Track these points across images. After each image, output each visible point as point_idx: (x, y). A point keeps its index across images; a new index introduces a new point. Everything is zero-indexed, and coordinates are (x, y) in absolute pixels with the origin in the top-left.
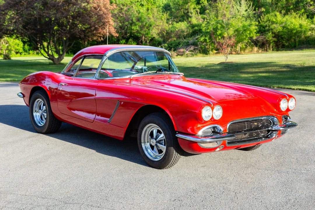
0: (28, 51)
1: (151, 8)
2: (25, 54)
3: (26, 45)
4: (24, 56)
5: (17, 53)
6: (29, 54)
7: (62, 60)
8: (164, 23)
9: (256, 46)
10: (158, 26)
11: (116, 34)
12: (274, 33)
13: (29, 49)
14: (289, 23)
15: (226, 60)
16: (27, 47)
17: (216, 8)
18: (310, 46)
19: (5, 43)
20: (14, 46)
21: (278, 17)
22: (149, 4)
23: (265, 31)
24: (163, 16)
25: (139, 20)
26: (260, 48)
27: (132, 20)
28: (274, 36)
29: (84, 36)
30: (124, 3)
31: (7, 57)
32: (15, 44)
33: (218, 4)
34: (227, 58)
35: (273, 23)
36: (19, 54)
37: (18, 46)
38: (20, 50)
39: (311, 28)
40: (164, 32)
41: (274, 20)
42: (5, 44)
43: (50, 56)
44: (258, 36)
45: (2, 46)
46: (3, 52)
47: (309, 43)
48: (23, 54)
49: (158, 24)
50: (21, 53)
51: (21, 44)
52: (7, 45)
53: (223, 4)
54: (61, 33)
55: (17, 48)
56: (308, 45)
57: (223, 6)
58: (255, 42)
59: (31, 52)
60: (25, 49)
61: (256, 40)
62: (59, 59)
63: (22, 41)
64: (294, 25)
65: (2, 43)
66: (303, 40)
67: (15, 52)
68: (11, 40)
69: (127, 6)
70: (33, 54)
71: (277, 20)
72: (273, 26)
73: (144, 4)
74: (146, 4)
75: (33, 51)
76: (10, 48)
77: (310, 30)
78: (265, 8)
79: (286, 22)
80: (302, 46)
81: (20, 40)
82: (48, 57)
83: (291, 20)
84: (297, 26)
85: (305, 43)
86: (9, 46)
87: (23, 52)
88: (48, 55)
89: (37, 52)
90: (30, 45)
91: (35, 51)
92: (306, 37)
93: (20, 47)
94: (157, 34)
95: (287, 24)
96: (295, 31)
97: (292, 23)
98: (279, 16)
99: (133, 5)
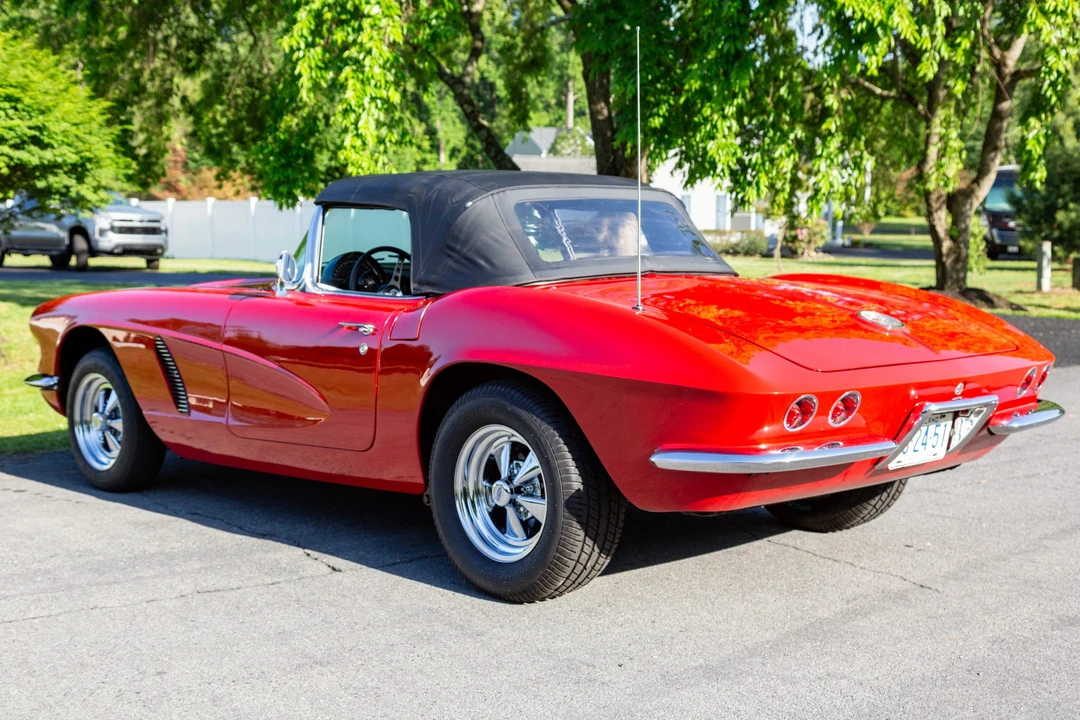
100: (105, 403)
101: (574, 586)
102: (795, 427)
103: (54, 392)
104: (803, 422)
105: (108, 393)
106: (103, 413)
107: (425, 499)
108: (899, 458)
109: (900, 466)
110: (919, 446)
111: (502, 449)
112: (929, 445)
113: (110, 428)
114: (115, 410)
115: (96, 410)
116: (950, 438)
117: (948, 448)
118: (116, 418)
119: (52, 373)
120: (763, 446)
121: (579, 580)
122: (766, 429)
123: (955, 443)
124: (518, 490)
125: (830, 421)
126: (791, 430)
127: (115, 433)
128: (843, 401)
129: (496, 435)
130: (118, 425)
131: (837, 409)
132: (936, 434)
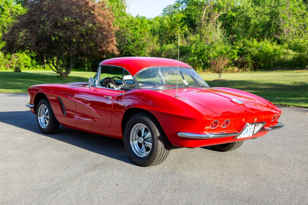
0: (35, 65)
1: (144, 32)
2: (32, 68)
3: (34, 60)
4: (32, 70)
5: (26, 67)
6: (36, 68)
7: (69, 74)
8: (155, 45)
9: (237, 67)
10: (149, 47)
11: (118, 52)
12: (252, 56)
13: (36, 64)
14: (265, 48)
15: (219, 78)
16: (34, 62)
17: (201, 33)
18: (283, 68)
19: (15, 57)
20: (23, 61)
21: (254, 43)
22: (142, 28)
23: (244, 54)
24: (154, 39)
25: (133, 41)
26: (240, 69)
27: (128, 41)
28: (252, 58)
29: (90, 53)
30: (121, 27)
31: (17, 70)
32: (24, 59)
33: (203, 29)
34: (220, 76)
35: (250, 47)
36: (27, 68)
37: (26, 61)
38: (28, 64)
39: (284, 52)
40: (155, 52)
41: (251, 45)
42: (15, 59)
43: (59, 70)
44: (238, 58)
45: (13, 60)
46: (14, 66)
47: (283, 65)
48: (31, 67)
49: (149, 45)
50: (29, 67)
51: (30, 59)
52: (17, 59)
53: (206, 29)
54: (70, 49)
55: (26, 62)
56: (281, 67)
57: (206, 31)
58: (235, 63)
59: (38, 66)
60: (33, 64)
61: (237, 61)
62: (67, 73)
63: (30, 56)
64: (269, 49)
65: (13, 57)
66: (277, 63)
67: (24, 66)
68: (21, 56)
69: (123, 29)
70: (40, 68)
71: (253, 45)
72: (250, 50)
73: (138, 28)
74: (139, 28)
75: (40, 65)
76: (19, 62)
77: (283, 54)
78: (237, 35)
79: (262, 47)
80: (276, 68)
81: (29, 56)
82: (57, 71)
83: (266, 45)
84: (271, 51)
85: (279, 65)
86: (19, 61)
87: (31, 66)
88: (57, 70)
89: (43, 66)
90: (37, 60)
91: (41, 66)
92: (279, 60)
93: (29, 62)
94: (148, 54)
95: (263, 48)
96: (269, 55)
97: (267, 48)
98: (256, 41)
99: (129, 28)
100: (45, 112)
101: (158, 164)
102: (213, 128)
103: (33, 109)
104: (215, 127)
105: (46, 109)
106: (45, 114)
107: (123, 140)
108: (240, 136)
109: (240, 138)
110: (245, 133)
111: (142, 129)
112: (248, 133)
113: (46, 118)
114: (47, 113)
115: (43, 114)
116: (254, 131)
117: (253, 134)
118: (48, 115)
119: (33, 104)
120: (205, 132)
121: (159, 162)
122: (206, 128)
123: (255, 132)
124: (145, 140)
125: (222, 127)
126: (212, 129)
127: (47, 119)
128: (225, 122)
129: (141, 126)
130: (48, 117)
131: (224, 124)
132: (250, 130)
